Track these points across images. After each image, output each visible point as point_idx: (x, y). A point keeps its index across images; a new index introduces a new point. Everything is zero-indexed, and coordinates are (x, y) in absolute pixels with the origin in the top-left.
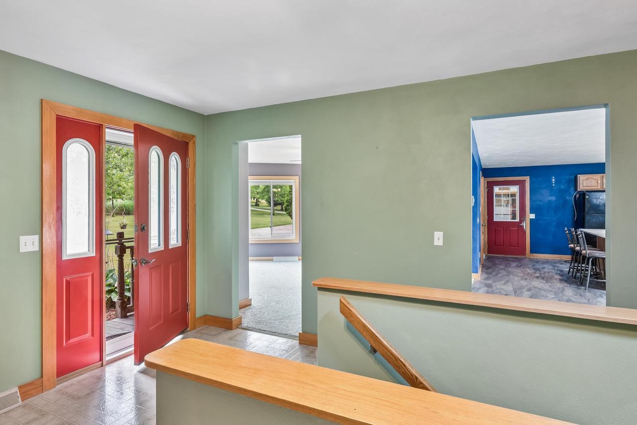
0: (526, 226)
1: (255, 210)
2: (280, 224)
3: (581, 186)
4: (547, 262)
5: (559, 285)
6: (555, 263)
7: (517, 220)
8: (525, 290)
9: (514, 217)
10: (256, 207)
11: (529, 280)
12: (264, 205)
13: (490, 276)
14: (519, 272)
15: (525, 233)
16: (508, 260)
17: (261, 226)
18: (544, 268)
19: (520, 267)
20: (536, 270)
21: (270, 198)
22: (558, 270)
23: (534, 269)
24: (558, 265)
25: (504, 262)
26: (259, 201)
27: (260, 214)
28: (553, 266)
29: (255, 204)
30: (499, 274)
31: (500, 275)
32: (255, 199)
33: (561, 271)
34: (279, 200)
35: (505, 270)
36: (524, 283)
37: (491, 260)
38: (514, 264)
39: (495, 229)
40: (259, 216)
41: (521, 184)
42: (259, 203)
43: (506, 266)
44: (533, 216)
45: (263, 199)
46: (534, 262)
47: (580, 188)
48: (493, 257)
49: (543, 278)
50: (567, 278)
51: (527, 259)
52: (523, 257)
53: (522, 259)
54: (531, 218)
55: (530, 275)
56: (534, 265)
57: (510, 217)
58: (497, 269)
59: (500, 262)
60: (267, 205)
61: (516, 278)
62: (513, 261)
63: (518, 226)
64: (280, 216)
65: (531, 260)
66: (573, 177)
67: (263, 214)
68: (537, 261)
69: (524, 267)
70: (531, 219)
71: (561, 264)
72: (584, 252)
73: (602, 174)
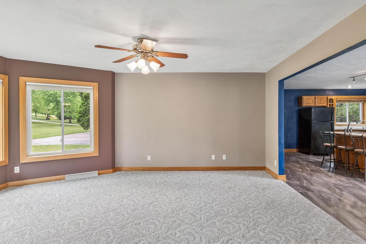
1: (46, 123)
2: (70, 133)
10: (47, 120)
12: (54, 119)
17: (51, 135)
21: (60, 113)
26: (49, 116)
27: (50, 126)
29: (46, 118)
32: (46, 115)
34: (68, 115)
40: (49, 127)
42: (49, 118)
45: (53, 114)
47: (304, 105)
60: (57, 119)
64: (68, 127)
66: (297, 98)
67: (53, 125)
73: (315, 96)
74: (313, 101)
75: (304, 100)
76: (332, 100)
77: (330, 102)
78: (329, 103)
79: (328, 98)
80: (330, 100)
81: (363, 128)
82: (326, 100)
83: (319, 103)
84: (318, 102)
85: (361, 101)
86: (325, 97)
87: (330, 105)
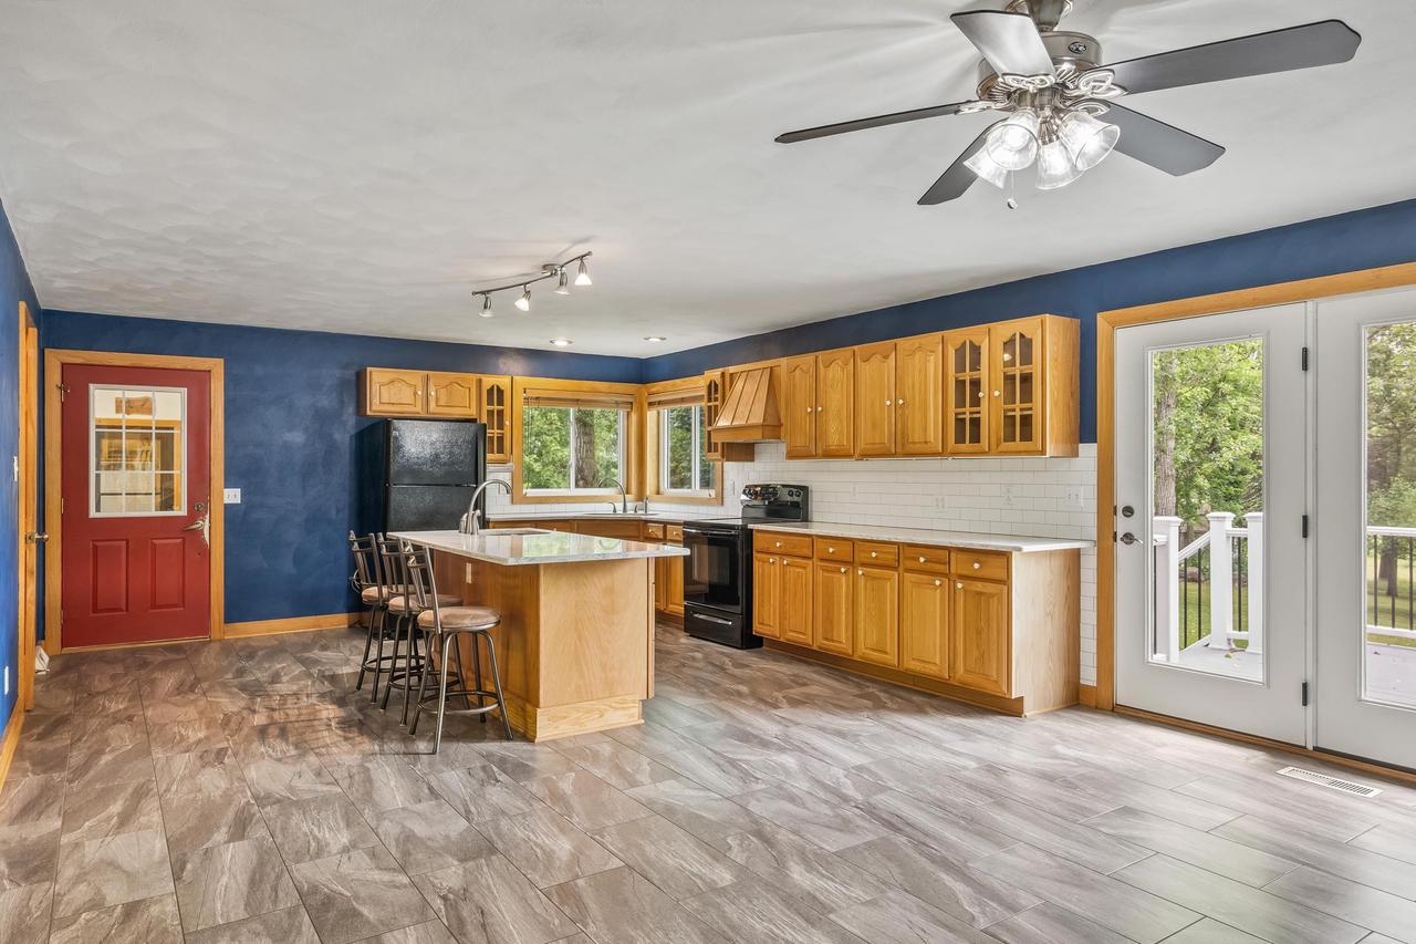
0: (212, 530)
3: (376, 401)
4: (278, 649)
5: (347, 754)
6: (307, 647)
7: (181, 510)
8: (221, 835)
9: (167, 503)
11: (235, 754)
13: (56, 776)
14: (188, 720)
15: (206, 553)
16: (145, 664)
18: (275, 678)
19: (192, 689)
20: (254, 691)
22: (323, 677)
23: (243, 688)
24: (316, 653)
25: (129, 679)
28: (303, 662)
30: (101, 752)
31: (106, 758)
33: (333, 679)
35: (130, 718)
36: (213, 782)
37: (73, 676)
38: (168, 681)
39: (95, 548)
41: (196, 383)
43: (137, 697)
44: (233, 496)
46: (240, 658)
47: (374, 408)
48: (83, 658)
49: (283, 733)
50: (360, 710)
51: (216, 646)
52: (200, 639)
53: (198, 649)
54: (226, 501)
55: (233, 725)
56: (240, 672)
57: (153, 500)
58: (94, 723)
59: (114, 677)
61: (182, 762)
62: (164, 666)
63: (185, 530)
65: (228, 648)
66: (350, 374)
68: (250, 652)
69: (205, 685)
70: (227, 507)
71: (324, 648)
72: (426, 616)
73: (426, 372)
74: (415, 393)
75: (376, 388)
76: (500, 392)
77: (490, 402)
78: (486, 408)
79: (484, 383)
80: (490, 391)
81: (615, 511)
82: (474, 391)
83: (442, 402)
84: (437, 400)
85: (617, 403)
86: (474, 377)
87: (490, 413)
